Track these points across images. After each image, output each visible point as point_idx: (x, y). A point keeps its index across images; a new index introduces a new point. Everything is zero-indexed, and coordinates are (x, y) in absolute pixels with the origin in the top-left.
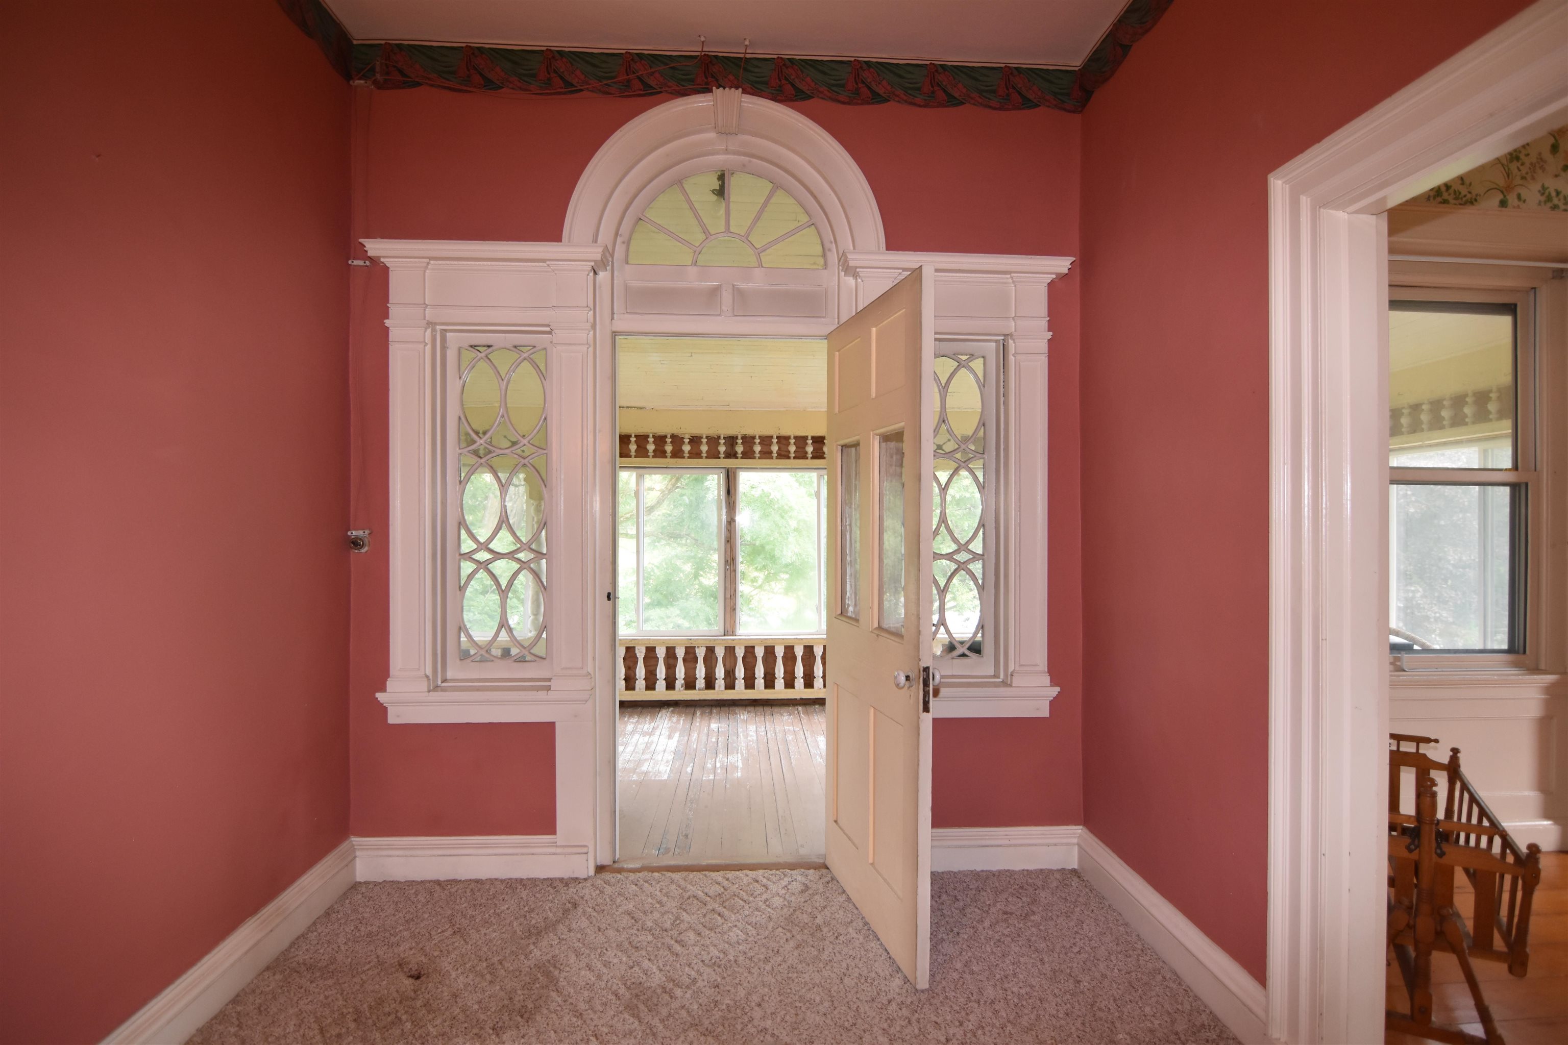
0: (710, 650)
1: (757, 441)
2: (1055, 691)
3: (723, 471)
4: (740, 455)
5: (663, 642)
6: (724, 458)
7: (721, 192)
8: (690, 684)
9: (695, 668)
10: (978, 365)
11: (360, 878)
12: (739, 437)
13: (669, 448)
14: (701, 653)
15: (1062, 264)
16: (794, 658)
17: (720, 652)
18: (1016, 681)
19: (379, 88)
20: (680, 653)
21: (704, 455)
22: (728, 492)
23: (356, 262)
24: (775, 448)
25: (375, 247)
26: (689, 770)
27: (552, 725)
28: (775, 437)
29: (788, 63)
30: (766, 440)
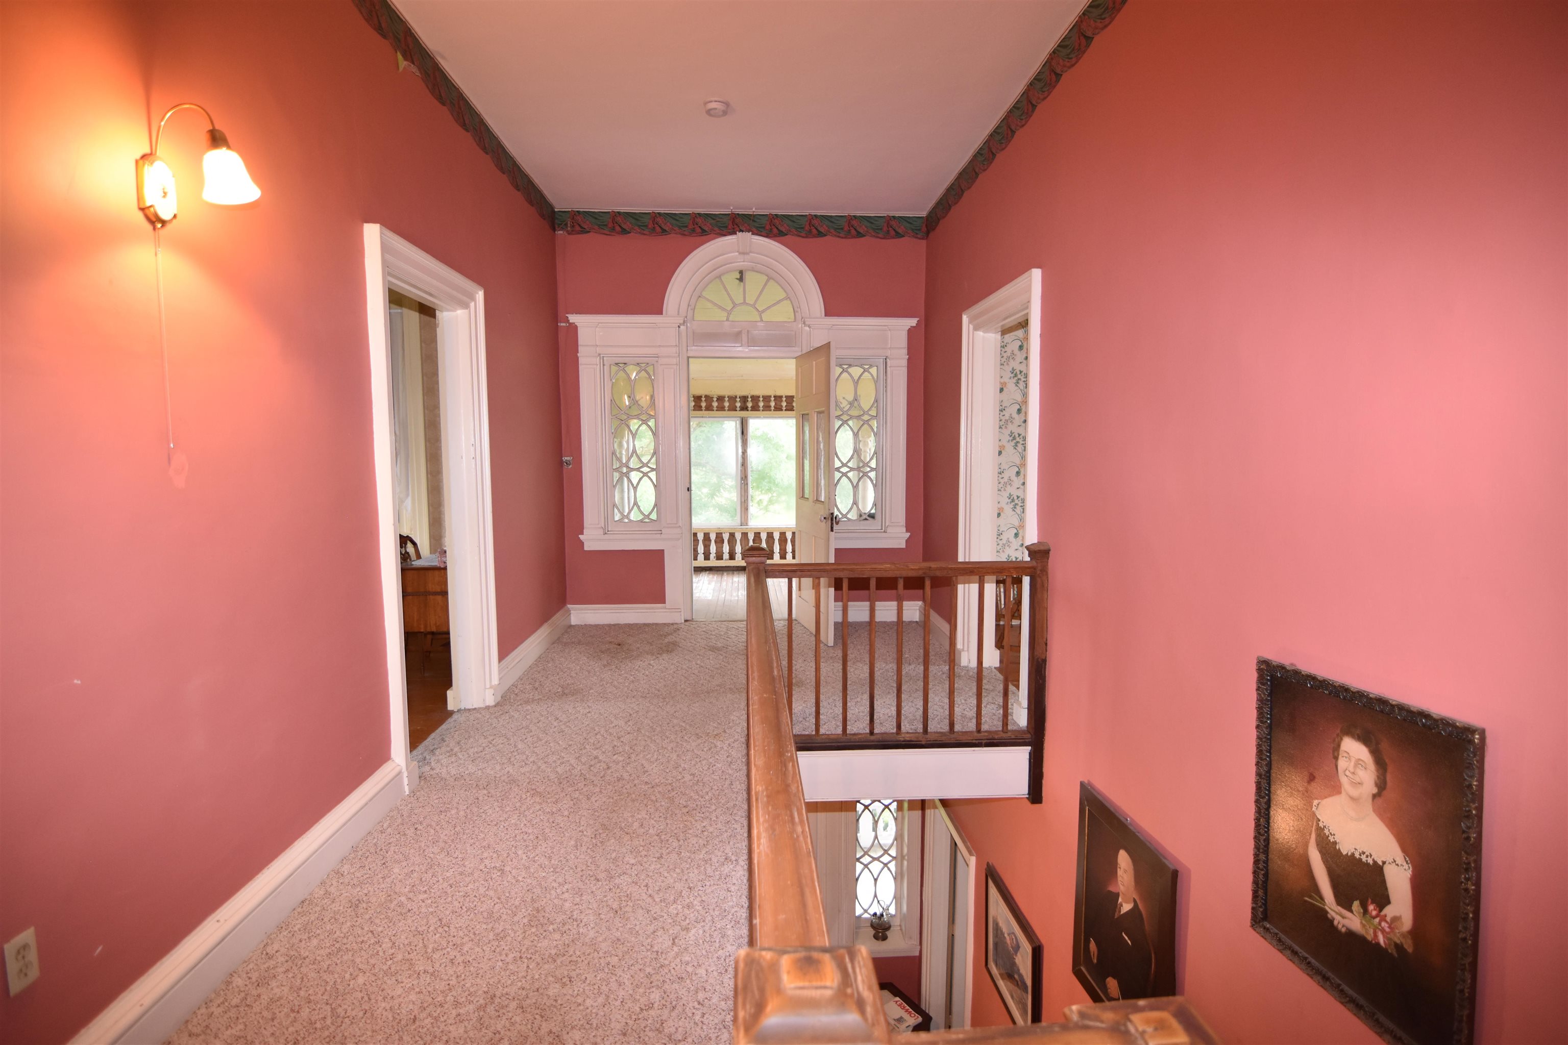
0: (732, 535)
1: (761, 399)
2: (908, 535)
3: (739, 419)
4: (750, 409)
5: (702, 530)
6: (740, 411)
7: (741, 279)
8: (719, 557)
9: (723, 547)
10: (874, 371)
11: (573, 623)
12: (749, 397)
13: (703, 404)
14: (726, 537)
15: (913, 322)
16: (786, 540)
17: (738, 536)
18: (889, 530)
19: (569, 234)
20: (713, 537)
21: (727, 409)
22: (743, 433)
23: (562, 324)
24: (773, 404)
25: (573, 318)
26: (723, 596)
27: (663, 551)
28: (773, 396)
29: (775, 217)
30: (767, 399)
